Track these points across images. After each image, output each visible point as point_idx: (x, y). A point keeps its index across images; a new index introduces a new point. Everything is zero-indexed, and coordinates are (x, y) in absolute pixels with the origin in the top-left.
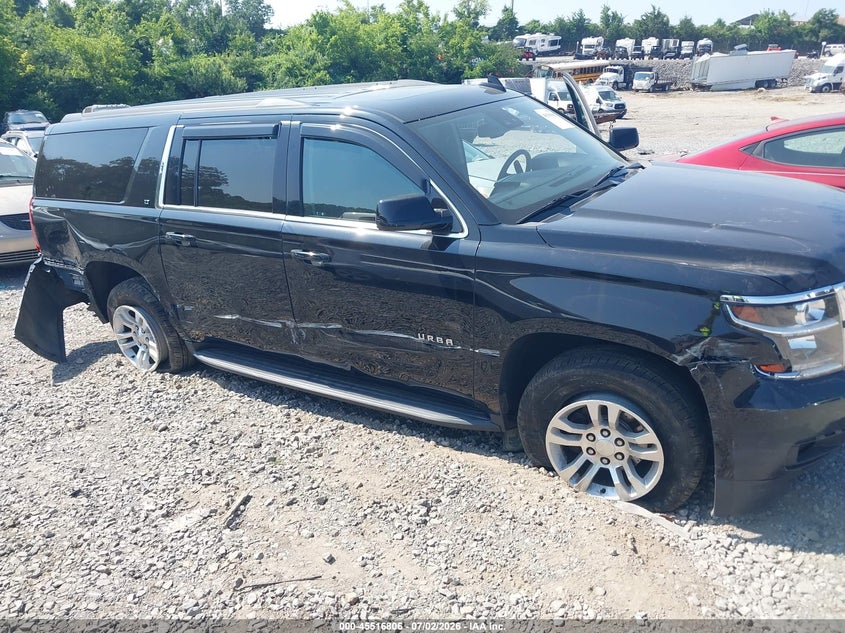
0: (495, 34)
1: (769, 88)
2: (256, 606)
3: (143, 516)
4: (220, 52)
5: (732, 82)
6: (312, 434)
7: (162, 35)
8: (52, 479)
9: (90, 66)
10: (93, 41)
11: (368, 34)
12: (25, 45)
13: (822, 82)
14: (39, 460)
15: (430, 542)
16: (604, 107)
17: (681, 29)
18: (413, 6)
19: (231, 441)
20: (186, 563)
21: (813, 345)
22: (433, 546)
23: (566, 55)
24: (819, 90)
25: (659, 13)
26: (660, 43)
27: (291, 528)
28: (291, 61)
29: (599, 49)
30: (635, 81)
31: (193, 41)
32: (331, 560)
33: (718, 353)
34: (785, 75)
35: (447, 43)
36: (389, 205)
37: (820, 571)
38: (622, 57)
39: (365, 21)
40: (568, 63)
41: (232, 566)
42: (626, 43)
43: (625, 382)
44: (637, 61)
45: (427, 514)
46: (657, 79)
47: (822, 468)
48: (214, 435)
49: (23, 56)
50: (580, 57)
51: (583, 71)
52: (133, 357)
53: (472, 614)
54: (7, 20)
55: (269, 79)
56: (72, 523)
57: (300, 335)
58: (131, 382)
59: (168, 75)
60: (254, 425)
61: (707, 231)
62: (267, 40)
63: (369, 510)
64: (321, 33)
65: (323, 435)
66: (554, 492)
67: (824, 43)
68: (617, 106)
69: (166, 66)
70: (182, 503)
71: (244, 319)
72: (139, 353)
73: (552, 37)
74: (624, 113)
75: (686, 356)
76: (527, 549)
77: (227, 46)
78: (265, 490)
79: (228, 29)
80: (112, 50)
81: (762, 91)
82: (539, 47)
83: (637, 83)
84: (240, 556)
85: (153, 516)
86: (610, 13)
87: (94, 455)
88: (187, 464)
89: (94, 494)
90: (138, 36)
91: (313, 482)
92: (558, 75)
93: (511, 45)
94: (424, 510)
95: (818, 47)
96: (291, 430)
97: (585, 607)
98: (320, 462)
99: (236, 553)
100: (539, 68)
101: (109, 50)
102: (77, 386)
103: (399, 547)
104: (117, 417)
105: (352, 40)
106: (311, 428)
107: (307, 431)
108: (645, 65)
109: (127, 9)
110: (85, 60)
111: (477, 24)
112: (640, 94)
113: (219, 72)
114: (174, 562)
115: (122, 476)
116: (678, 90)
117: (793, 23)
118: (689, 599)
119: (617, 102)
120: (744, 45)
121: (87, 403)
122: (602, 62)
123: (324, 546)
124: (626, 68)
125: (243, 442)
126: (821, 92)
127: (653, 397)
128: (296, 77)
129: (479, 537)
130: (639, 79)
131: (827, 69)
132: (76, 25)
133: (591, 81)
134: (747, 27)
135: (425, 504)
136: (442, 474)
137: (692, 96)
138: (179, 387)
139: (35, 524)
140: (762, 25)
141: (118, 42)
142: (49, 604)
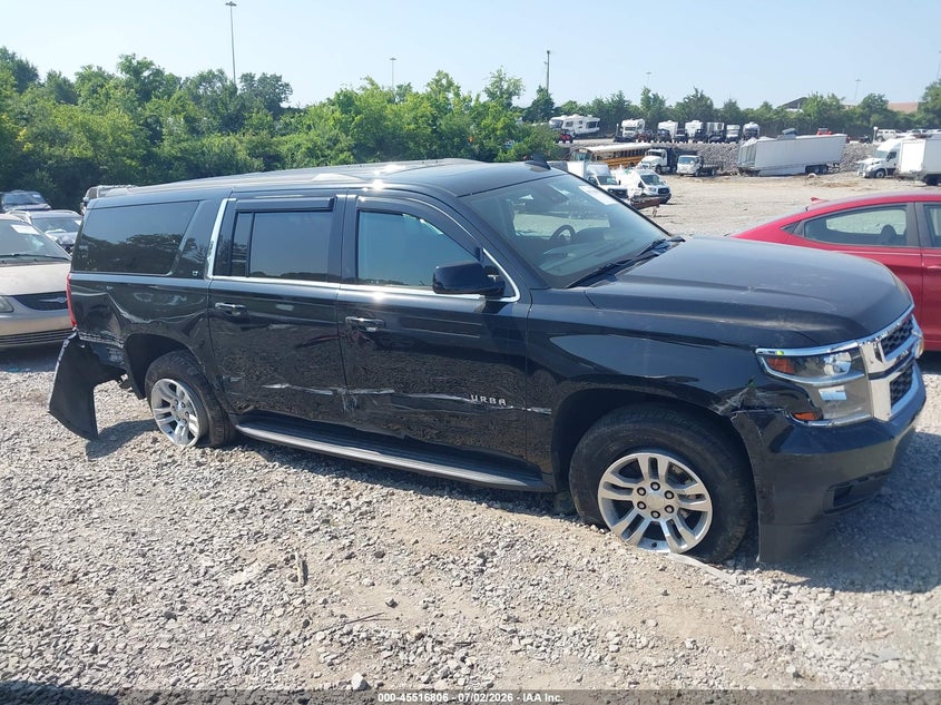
0: (530, 115)
1: (820, 173)
2: (325, 642)
3: (202, 572)
4: (235, 131)
5: (781, 168)
6: (364, 499)
7: (173, 113)
8: (105, 542)
9: (93, 145)
10: (99, 119)
11: (396, 115)
12: (23, 122)
13: (875, 167)
14: (87, 526)
15: (488, 588)
16: (646, 192)
17: (726, 112)
18: (442, 85)
19: (281, 507)
20: (250, 610)
21: (843, 396)
22: (491, 591)
23: (605, 137)
24: (873, 175)
25: (702, 95)
26: (704, 126)
27: (352, 579)
28: (312, 140)
29: (641, 132)
30: (679, 165)
31: (205, 120)
32: (393, 605)
33: (755, 402)
34: (837, 159)
35: (478, 125)
36: (446, 271)
37: (859, 609)
38: (664, 140)
39: (391, 101)
40: (608, 146)
41: (297, 611)
42: (669, 126)
43: (673, 435)
44: (680, 145)
45: (484, 564)
46: (703, 163)
47: (862, 521)
48: (264, 502)
49: (21, 133)
50: (620, 140)
51: (624, 154)
52: (170, 433)
53: (532, 644)
54: (6, 97)
55: (288, 160)
56: (132, 579)
57: (351, 402)
58: (170, 457)
59: (179, 155)
60: (303, 493)
61: (743, 293)
62: (285, 119)
63: (427, 562)
64: (345, 112)
65: (375, 501)
66: (606, 545)
67: (876, 128)
68: (660, 190)
69: (176, 146)
70: (240, 560)
71: (295, 387)
72: (178, 428)
73: (590, 118)
74: (669, 198)
75: (727, 406)
76: (581, 592)
77: (242, 125)
78: (322, 547)
79: (243, 107)
80: (119, 129)
81: (812, 177)
82: (576, 129)
83: (681, 167)
84: (304, 602)
85: (212, 571)
86: (650, 95)
87: (143, 521)
88: (240, 527)
89: (149, 554)
90: (148, 113)
91: (369, 540)
92: (597, 158)
93: (547, 126)
94: (480, 561)
95: (871, 132)
96: (341, 496)
97: (638, 636)
98: (374, 523)
99: (301, 599)
100: (577, 151)
101: (116, 128)
102: (113, 460)
103: (458, 593)
104: (161, 488)
105: (378, 119)
106: (361, 494)
107: (357, 498)
108: (689, 148)
109: (136, 85)
110: (89, 138)
111: (510, 104)
112: (683, 178)
113: (234, 152)
114: (239, 609)
115: (176, 539)
116: (724, 175)
117: (843, 107)
118: (735, 628)
119: (661, 186)
120: (793, 129)
121: (127, 476)
122: (643, 144)
123: (386, 593)
124: (669, 151)
125: (293, 507)
126: (875, 177)
127: (699, 448)
128: (317, 158)
129: (535, 582)
130: (683, 162)
131: (880, 154)
132: (80, 102)
133: (633, 165)
134: (795, 110)
135: (481, 556)
136: (496, 530)
137: (741, 182)
138: (221, 461)
139: (95, 580)
140: (812, 109)
141: (126, 120)
142: (121, 645)
